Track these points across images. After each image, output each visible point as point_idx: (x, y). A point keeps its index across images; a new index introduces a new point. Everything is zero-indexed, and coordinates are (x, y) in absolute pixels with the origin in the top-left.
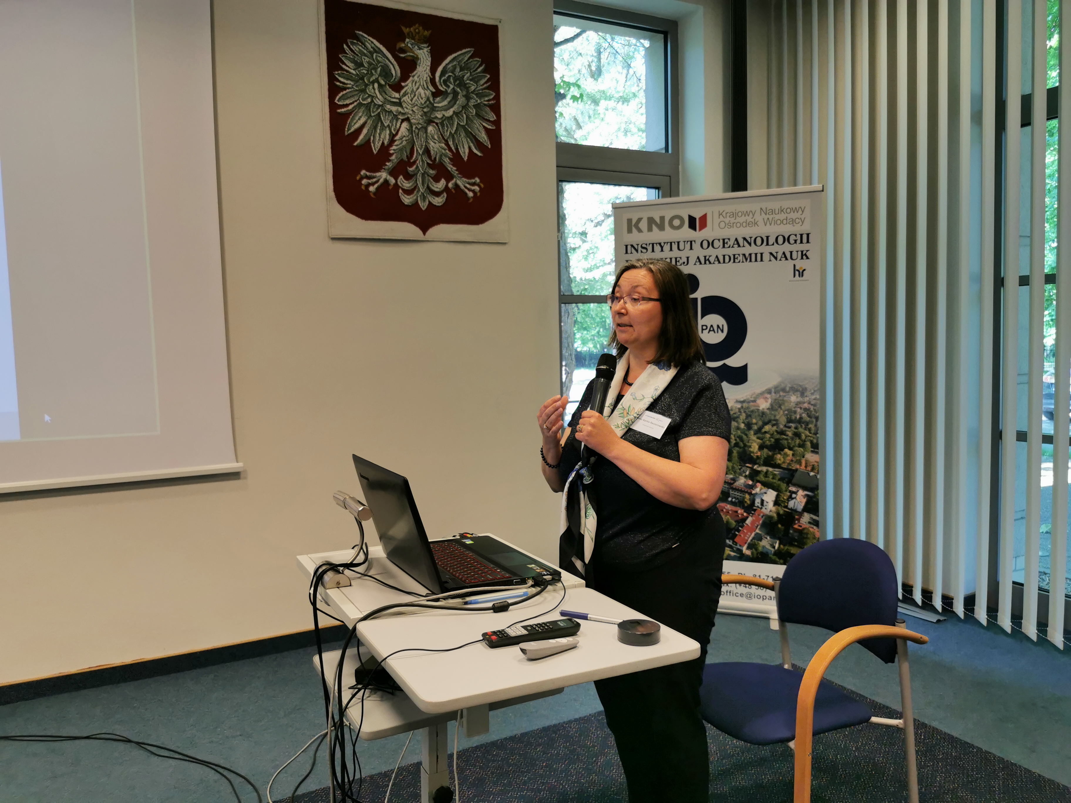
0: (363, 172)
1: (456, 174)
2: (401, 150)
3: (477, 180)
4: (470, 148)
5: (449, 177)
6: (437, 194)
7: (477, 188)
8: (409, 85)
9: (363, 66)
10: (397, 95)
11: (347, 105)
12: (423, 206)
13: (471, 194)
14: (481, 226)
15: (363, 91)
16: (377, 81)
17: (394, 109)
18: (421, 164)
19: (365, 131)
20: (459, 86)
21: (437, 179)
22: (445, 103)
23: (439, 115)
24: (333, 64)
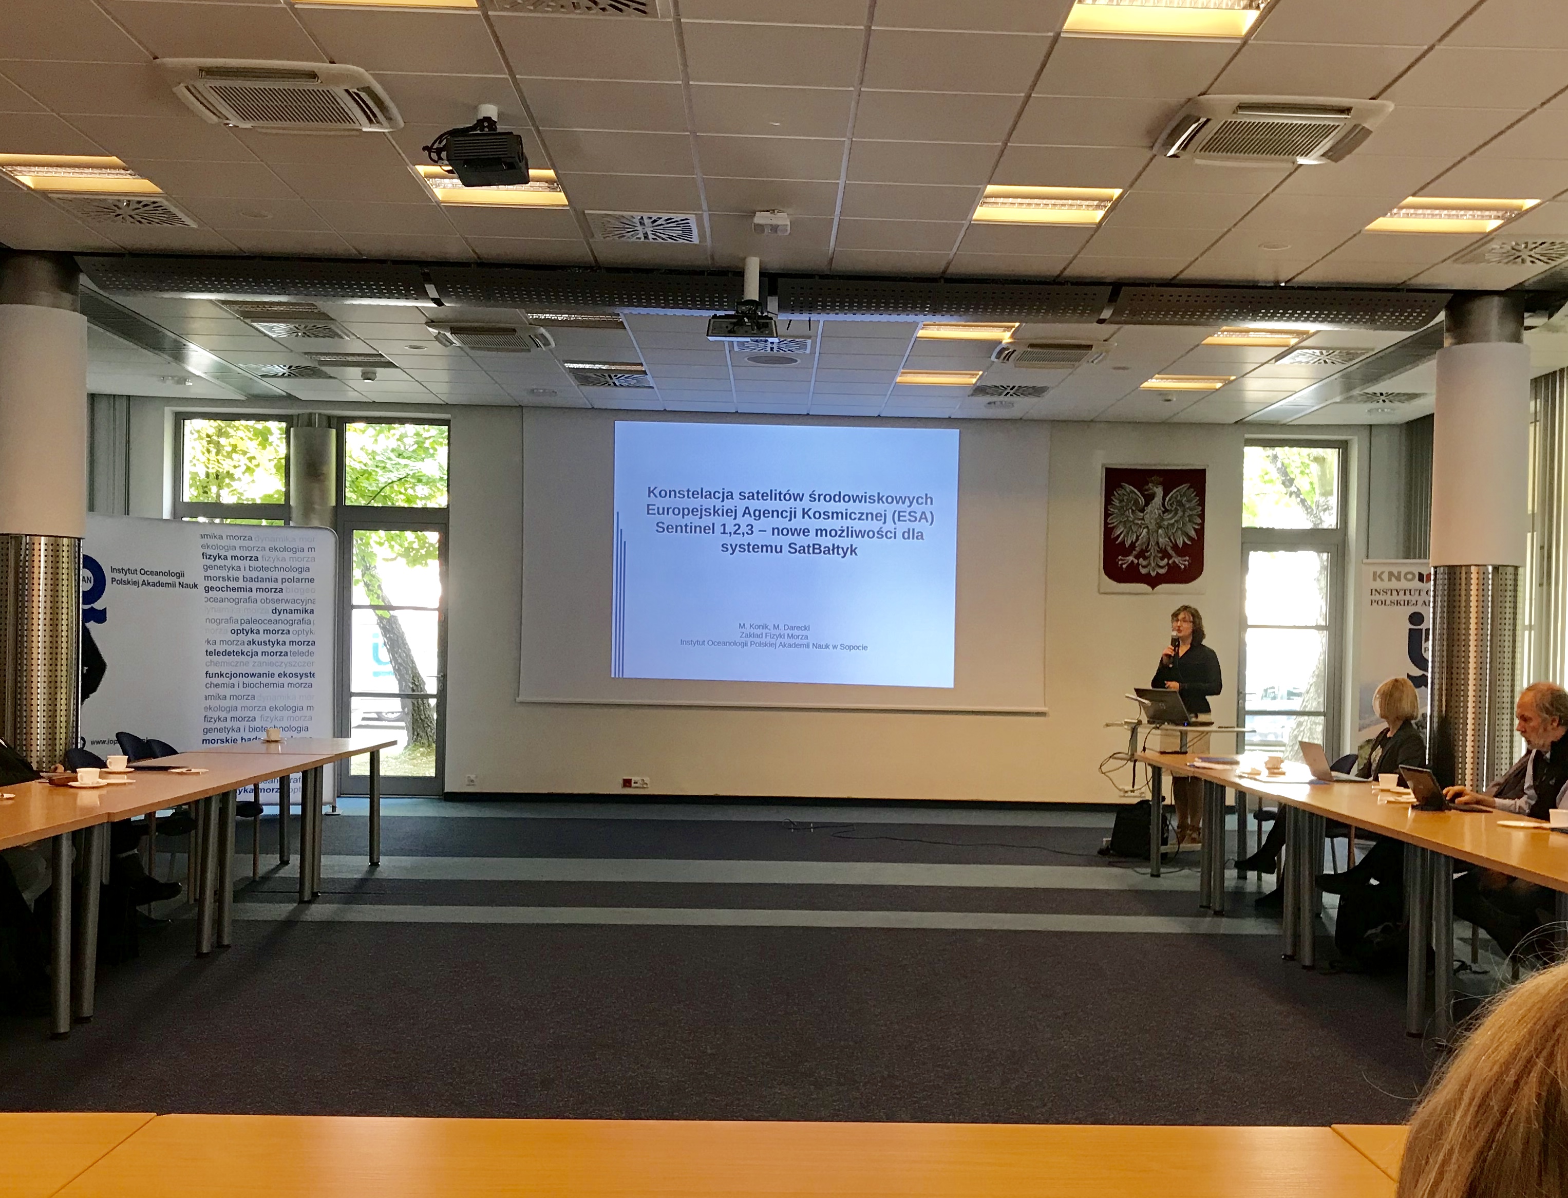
0: (1120, 557)
1: (1174, 555)
2: (1143, 543)
3: (1187, 558)
4: (1183, 540)
5: (1170, 557)
6: (1162, 567)
7: (1187, 563)
8: (1149, 509)
9: (1123, 501)
10: (1142, 514)
11: (1113, 523)
12: (1153, 574)
13: (1183, 567)
14: (1188, 584)
15: (1123, 514)
16: (1131, 508)
17: (1139, 522)
18: (1153, 550)
19: (1123, 535)
20: (1179, 506)
21: (1162, 559)
22: (1170, 516)
23: (1166, 523)
24: (1108, 501)
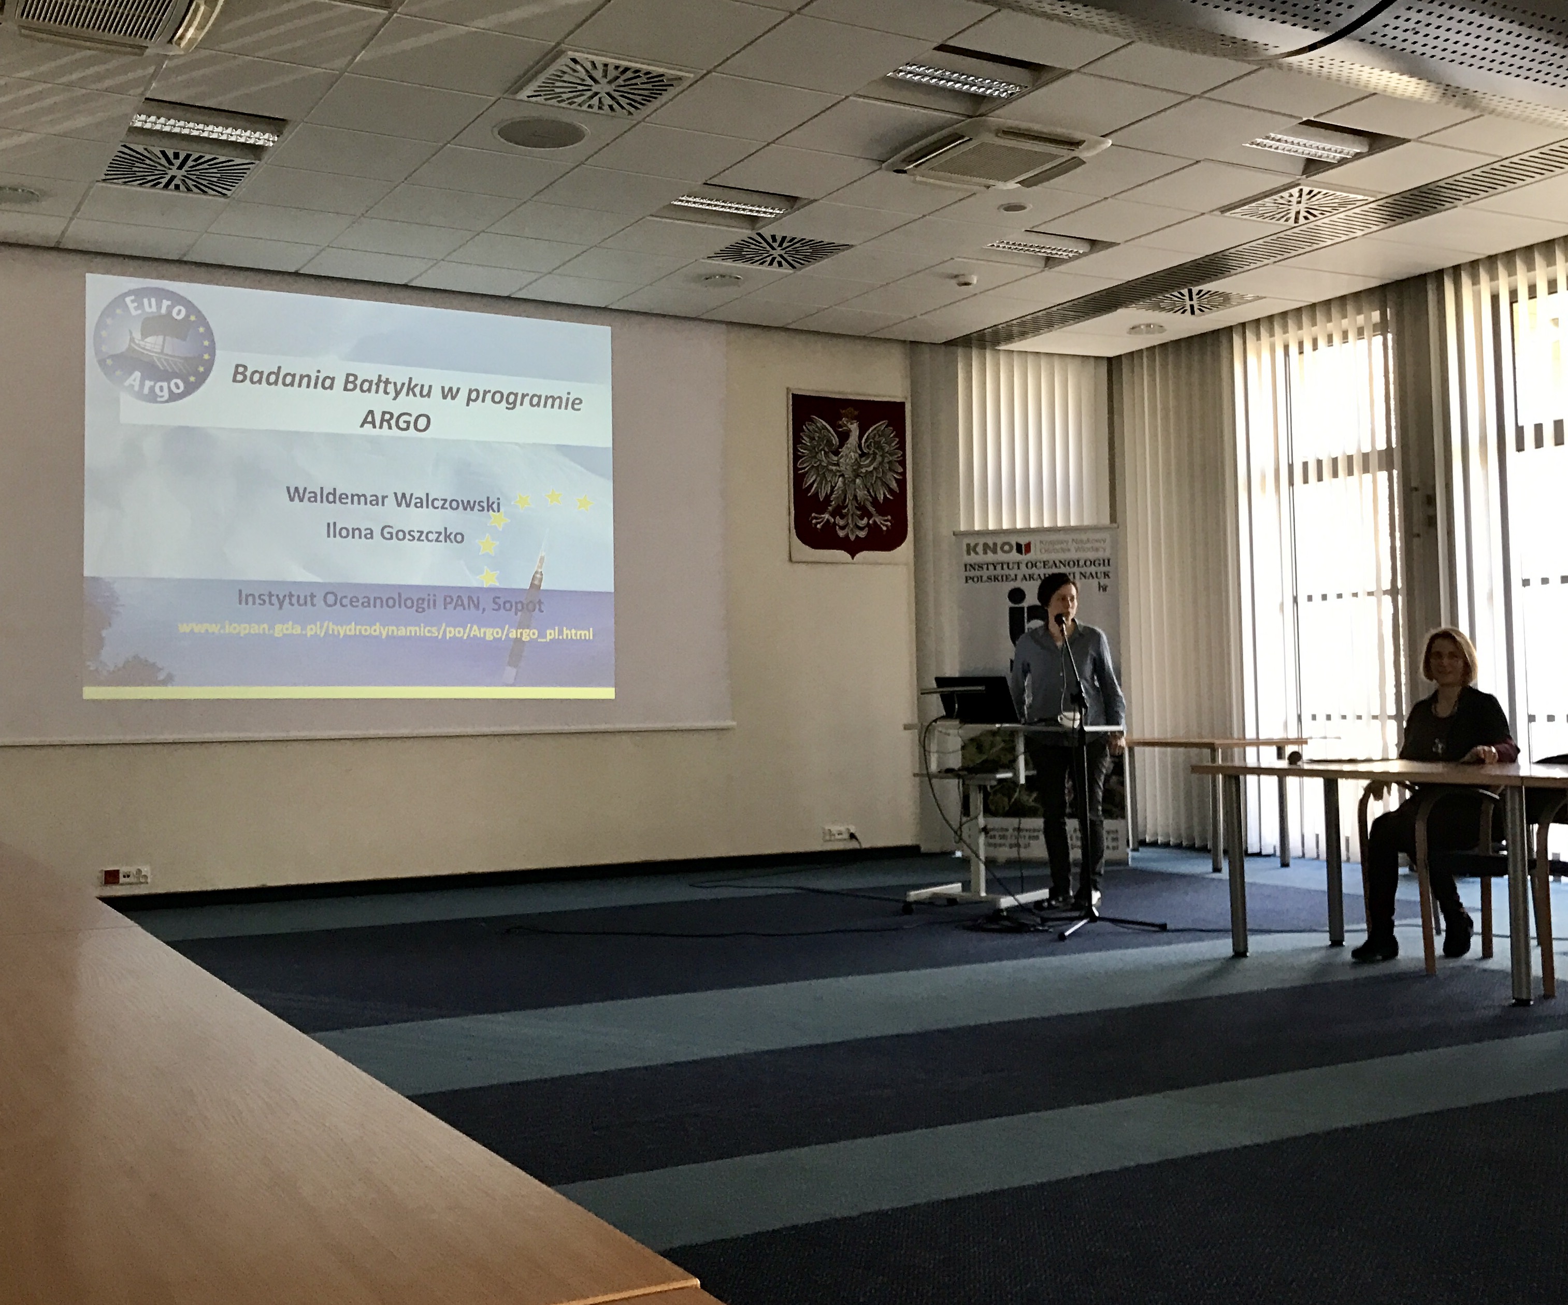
0: (813, 515)
1: (874, 513)
2: (838, 497)
3: (889, 517)
4: (884, 494)
5: (870, 516)
6: (861, 529)
7: (889, 524)
8: (844, 451)
9: (814, 439)
10: (836, 458)
11: (804, 468)
12: (852, 538)
13: (885, 528)
14: (891, 552)
15: (815, 457)
16: (823, 449)
17: (834, 468)
18: (851, 507)
19: (815, 485)
20: (877, 448)
21: (861, 518)
22: (868, 461)
23: (863, 470)
24: (797, 440)
